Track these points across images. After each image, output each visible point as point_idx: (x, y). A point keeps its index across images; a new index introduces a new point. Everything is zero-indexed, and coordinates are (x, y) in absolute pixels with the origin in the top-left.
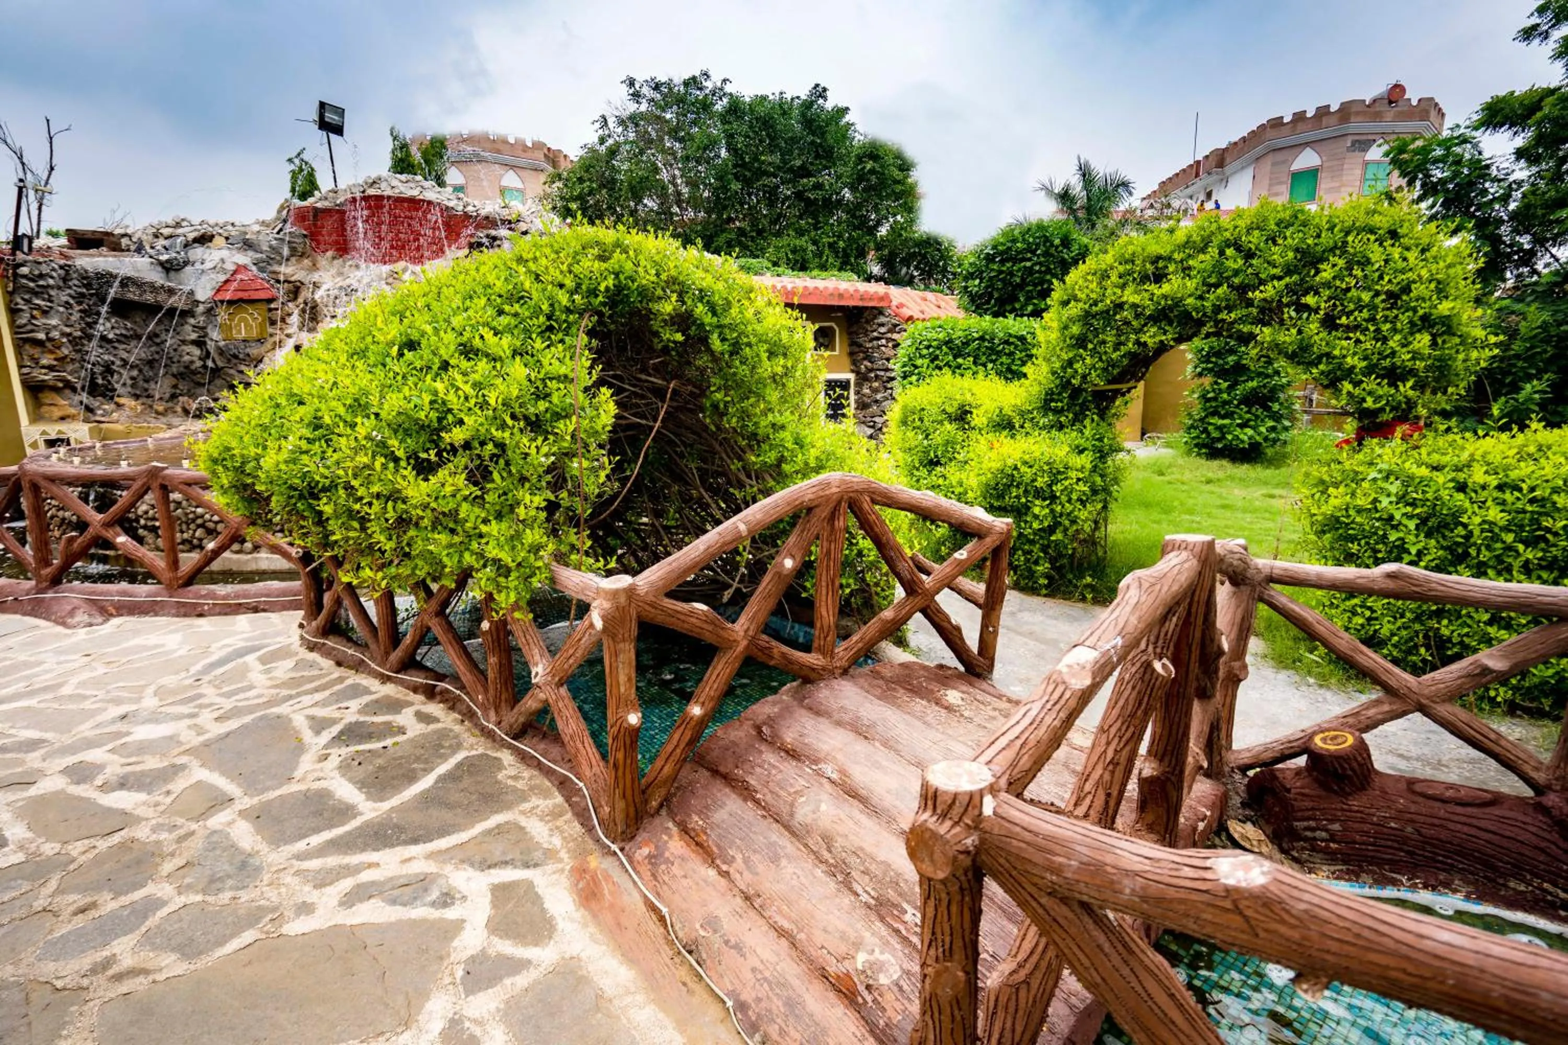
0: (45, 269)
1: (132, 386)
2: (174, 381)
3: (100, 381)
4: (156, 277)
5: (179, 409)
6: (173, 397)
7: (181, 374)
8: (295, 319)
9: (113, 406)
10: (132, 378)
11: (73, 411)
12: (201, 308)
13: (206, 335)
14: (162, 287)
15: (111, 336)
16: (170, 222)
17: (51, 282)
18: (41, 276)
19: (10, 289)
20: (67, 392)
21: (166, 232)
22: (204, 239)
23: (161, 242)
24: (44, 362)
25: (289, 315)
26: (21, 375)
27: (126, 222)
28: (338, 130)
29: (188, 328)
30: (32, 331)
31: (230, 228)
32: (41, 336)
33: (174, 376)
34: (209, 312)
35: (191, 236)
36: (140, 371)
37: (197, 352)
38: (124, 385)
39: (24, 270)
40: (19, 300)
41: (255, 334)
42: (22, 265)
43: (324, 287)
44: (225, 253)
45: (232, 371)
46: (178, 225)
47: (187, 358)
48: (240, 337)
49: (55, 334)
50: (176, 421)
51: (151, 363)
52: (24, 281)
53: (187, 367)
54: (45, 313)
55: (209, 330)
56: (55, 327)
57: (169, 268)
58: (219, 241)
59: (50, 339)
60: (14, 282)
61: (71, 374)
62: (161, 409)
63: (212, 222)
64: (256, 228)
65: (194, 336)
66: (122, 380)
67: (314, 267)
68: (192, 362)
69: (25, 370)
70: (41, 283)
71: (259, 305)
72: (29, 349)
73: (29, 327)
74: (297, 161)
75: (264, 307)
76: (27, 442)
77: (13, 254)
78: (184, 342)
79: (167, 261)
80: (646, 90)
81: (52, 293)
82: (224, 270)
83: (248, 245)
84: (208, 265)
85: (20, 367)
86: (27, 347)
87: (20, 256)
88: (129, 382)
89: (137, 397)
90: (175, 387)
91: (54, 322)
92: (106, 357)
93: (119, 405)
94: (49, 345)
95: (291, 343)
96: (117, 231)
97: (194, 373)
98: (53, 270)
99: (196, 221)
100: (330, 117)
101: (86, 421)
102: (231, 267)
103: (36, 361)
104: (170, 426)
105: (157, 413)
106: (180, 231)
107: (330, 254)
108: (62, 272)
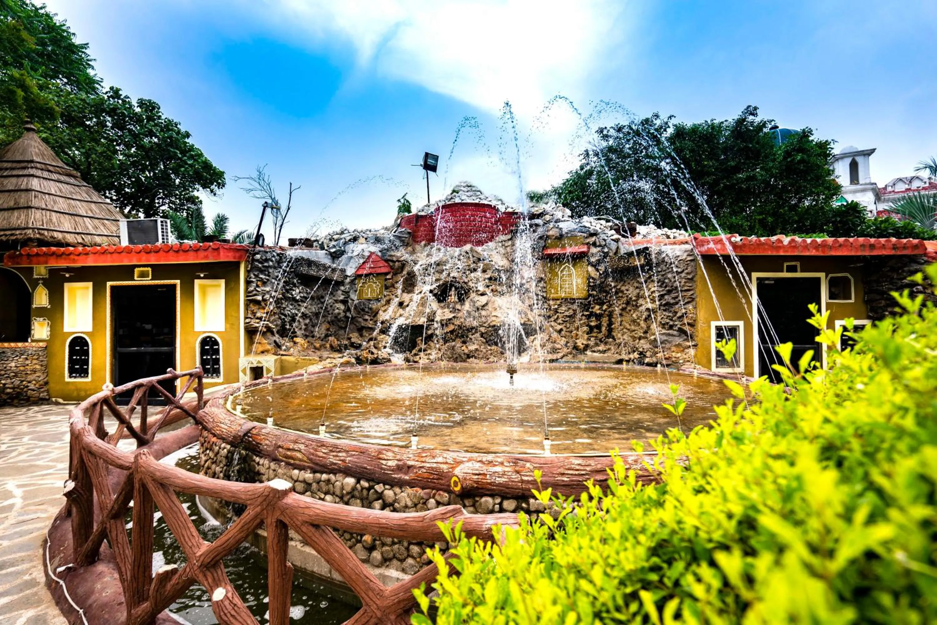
0: (269, 256)
1: (305, 330)
2: (328, 326)
3: (288, 327)
4: (327, 261)
5: (328, 346)
6: (327, 336)
7: (332, 321)
8: (400, 286)
9: (292, 344)
10: (306, 325)
11: (269, 347)
12: (348, 280)
13: (349, 296)
14: (330, 267)
15: (298, 298)
16: (339, 231)
17: (271, 263)
18: (267, 260)
19: (249, 269)
20: (269, 334)
21: (336, 237)
22: (355, 239)
23: (333, 243)
24: (258, 315)
25: (397, 282)
26: (245, 323)
27: (317, 233)
28: (434, 169)
29: (340, 292)
30: (255, 295)
31: (368, 232)
32: (259, 298)
33: (329, 322)
34: (352, 282)
35: (348, 238)
36: (311, 320)
37: (342, 307)
38: (301, 329)
39: (258, 257)
40: (252, 276)
41: (375, 295)
42: (258, 253)
43: (420, 263)
44: (364, 246)
45: (360, 320)
46: (342, 233)
47: (337, 311)
48: (366, 297)
49: (267, 296)
50: (325, 354)
51: (317, 315)
52: (257, 263)
53: (336, 317)
54: (264, 283)
55: (351, 294)
56: (268, 292)
57: (335, 256)
58: (362, 240)
59: (264, 300)
60: (252, 264)
61: (272, 323)
62: (318, 345)
63: (359, 230)
64: (382, 231)
65: (342, 297)
66: (299, 327)
67: (413, 252)
68: (339, 314)
69: (248, 320)
70: (266, 264)
71: (380, 277)
72: (252, 307)
73: (254, 292)
74: (402, 201)
75: (383, 278)
76: (241, 367)
77: (254, 247)
78: (336, 301)
79: (334, 252)
80: (612, 132)
81: (271, 271)
82: (363, 257)
83: (378, 240)
84: (355, 253)
85: (246, 318)
86: (251, 305)
87: (258, 248)
88: (304, 327)
89: (306, 336)
90: (328, 330)
91: (268, 289)
92: (293, 311)
93: (295, 343)
94: (263, 304)
95: (396, 301)
96: (313, 239)
97: (340, 320)
98: (274, 256)
99: (351, 229)
100: (431, 161)
101: (275, 354)
102: (367, 254)
103: (254, 314)
104: (321, 359)
105: (315, 348)
106: (343, 236)
107: (423, 243)
108: (278, 258)
